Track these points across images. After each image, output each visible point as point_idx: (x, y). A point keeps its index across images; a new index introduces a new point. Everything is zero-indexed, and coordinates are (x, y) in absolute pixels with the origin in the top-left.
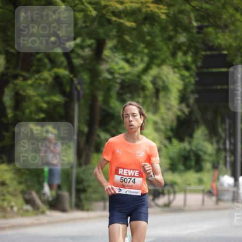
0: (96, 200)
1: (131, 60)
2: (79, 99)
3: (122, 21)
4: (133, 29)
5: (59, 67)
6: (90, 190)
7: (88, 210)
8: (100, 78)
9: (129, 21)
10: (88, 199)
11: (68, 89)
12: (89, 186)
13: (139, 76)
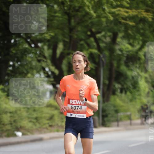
0: (113, 121)
1: (132, 44)
2: (103, 66)
3: (127, 22)
4: (133, 26)
5: (92, 48)
6: (110, 116)
7: (109, 127)
8: (115, 54)
9: (131, 22)
10: (109, 121)
11: (97, 60)
12: (109, 114)
13: (137, 52)
